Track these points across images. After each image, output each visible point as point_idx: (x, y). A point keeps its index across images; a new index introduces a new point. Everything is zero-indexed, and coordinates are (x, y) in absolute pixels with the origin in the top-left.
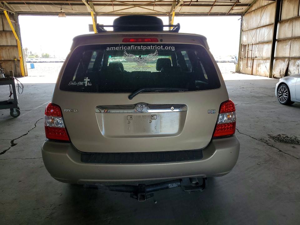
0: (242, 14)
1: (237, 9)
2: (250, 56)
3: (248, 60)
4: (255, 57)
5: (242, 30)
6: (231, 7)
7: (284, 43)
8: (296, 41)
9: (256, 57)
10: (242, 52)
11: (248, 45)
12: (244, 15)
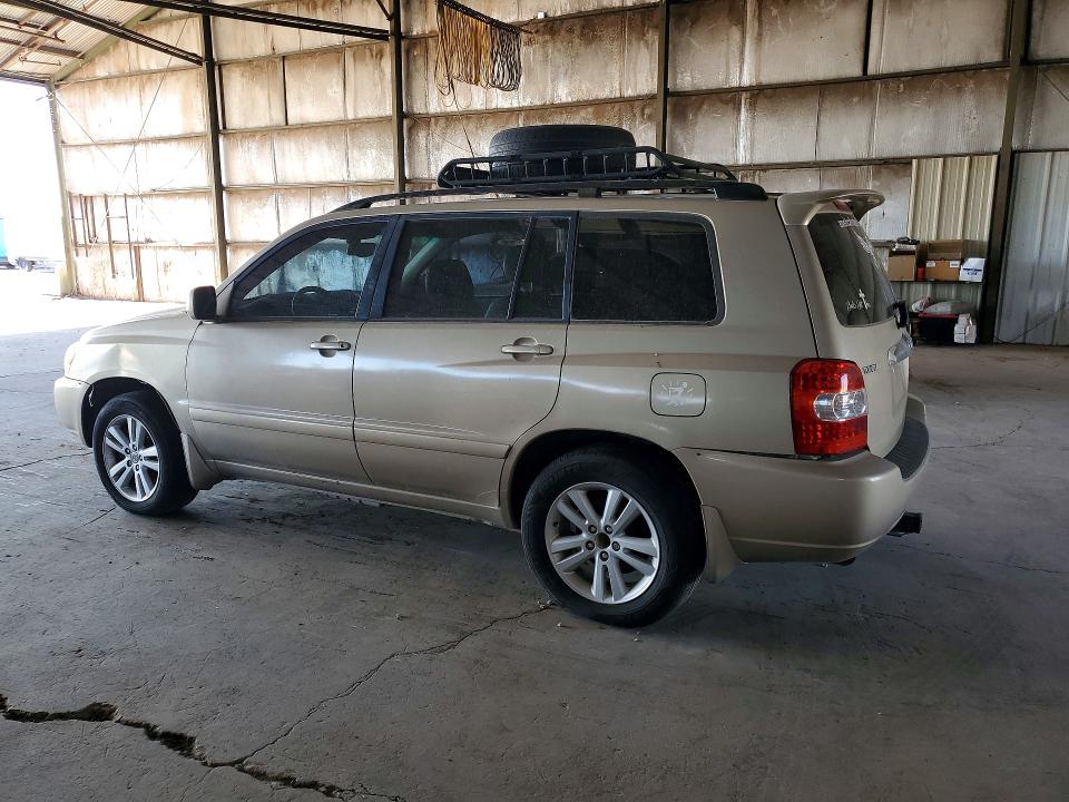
0: (51, 83)
1: (37, 62)
2: (119, 234)
3: (114, 250)
4: (143, 240)
5: (60, 143)
6: (14, 47)
7: (253, 201)
8: (294, 195)
9: (148, 241)
10: (79, 224)
11: (106, 197)
12: (57, 87)
